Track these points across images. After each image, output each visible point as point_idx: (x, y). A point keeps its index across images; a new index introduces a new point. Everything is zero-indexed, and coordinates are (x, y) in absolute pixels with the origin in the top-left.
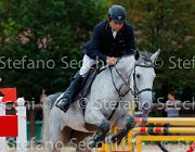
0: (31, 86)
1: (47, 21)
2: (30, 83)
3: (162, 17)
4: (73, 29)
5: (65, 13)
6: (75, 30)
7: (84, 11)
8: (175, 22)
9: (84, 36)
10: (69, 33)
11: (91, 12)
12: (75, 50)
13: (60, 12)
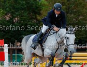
0: (10, 39)
1: (17, 10)
2: (10, 37)
3: (69, 8)
4: (29, 13)
5: (25, 6)
6: (30, 14)
7: (34, 6)
8: (75, 10)
9: (34, 17)
10: (27, 16)
11: (38, 6)
12: (30, 23)
13: (23, 6)
